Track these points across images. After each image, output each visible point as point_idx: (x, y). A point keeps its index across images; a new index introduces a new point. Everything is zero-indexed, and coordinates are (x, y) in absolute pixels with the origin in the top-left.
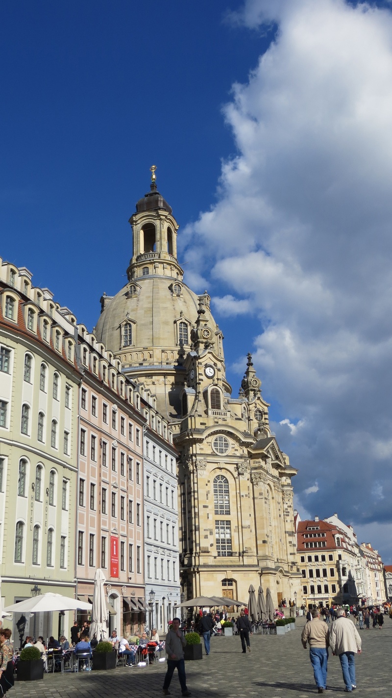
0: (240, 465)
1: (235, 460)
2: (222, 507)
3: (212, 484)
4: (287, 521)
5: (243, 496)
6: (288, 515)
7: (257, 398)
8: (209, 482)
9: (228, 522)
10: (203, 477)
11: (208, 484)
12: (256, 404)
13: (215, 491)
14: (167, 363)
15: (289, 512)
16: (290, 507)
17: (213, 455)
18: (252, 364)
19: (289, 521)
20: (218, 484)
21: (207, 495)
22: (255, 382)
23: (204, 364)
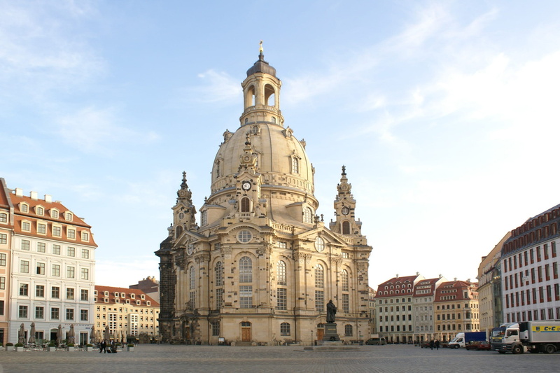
0: (259, 248)
1: (256, 246)
2: (246, 277)
3: (238, 263)
5: (261, 269)
7: (343, 199)
8: (235, 261)
9: (251, 287)
10: (229, 259)
12: (343, 203)
13: (241, 267)
16: (364, 274)
17: (238, 243)
18: (346, 174)
20: (243, 262)
21: (233, 270)
22: (345, 187)
23: (241, 181)
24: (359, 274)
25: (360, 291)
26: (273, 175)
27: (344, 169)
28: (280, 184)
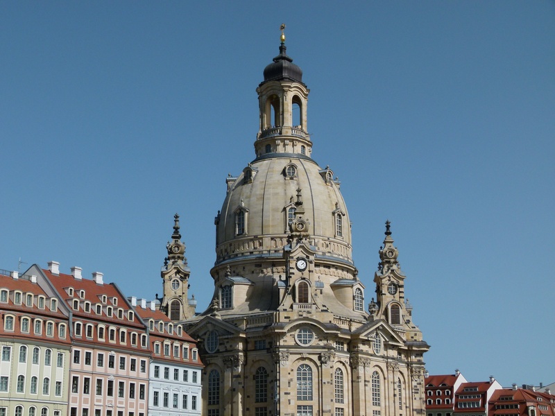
0: (322, 354)
1: (319, 351)
2: (305, 393)
3: (295, 372)
4: (415, 399)
5: (325, 383)
6: (417, 393)
7: (390, 271)
8: (292, 370)
9: (311, 407)
10: (285, 367)
11: (291, 373)
12: (389, 277)
13: (299, 379)
14: (275, 251)
15: (418, 390)
16: (420, 384)
17: (297, 346)
18: (390, 233)
19: (418, 399)
20: (302, 372)
21: (289, 383)
22: (391, 254)
23: (295, 258)
24: (414, 383)
25: (416, 410)
26: (316, 241)
27: (388, 227)
28: (324, 254)
